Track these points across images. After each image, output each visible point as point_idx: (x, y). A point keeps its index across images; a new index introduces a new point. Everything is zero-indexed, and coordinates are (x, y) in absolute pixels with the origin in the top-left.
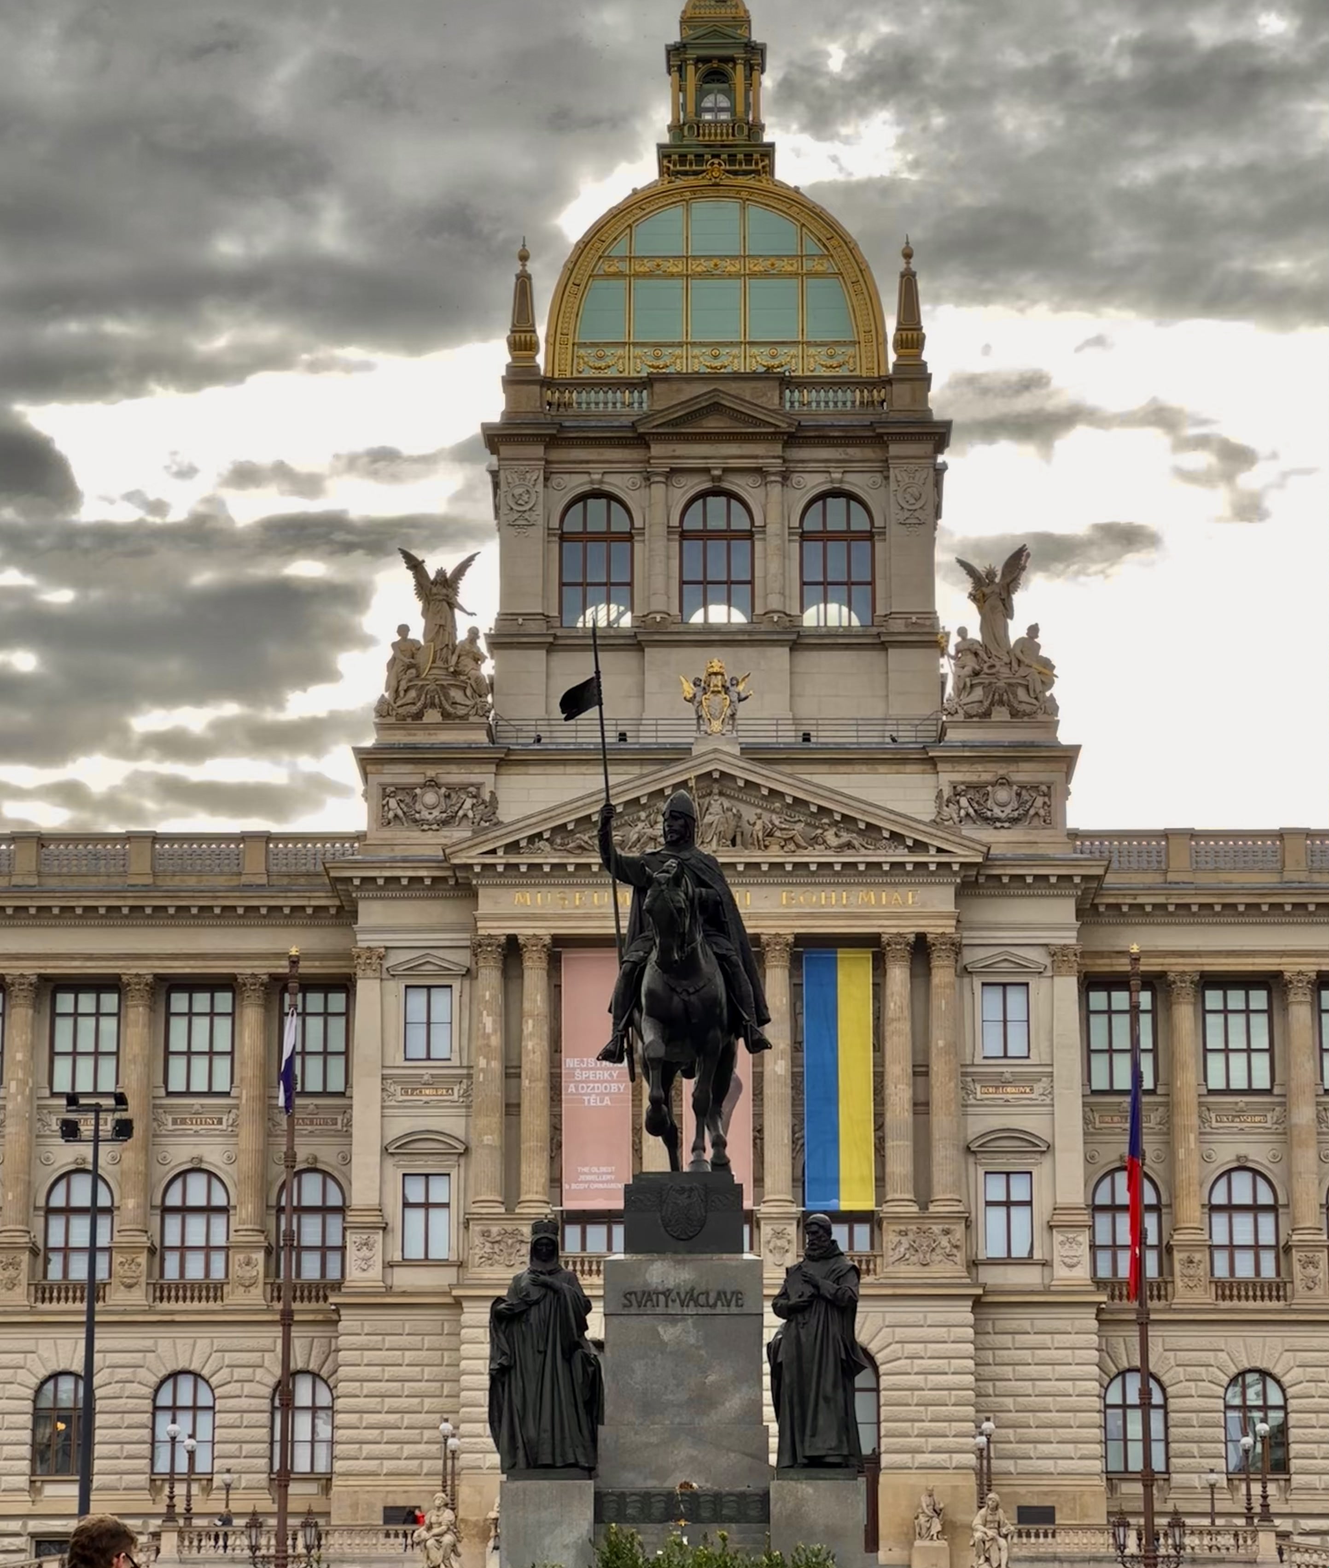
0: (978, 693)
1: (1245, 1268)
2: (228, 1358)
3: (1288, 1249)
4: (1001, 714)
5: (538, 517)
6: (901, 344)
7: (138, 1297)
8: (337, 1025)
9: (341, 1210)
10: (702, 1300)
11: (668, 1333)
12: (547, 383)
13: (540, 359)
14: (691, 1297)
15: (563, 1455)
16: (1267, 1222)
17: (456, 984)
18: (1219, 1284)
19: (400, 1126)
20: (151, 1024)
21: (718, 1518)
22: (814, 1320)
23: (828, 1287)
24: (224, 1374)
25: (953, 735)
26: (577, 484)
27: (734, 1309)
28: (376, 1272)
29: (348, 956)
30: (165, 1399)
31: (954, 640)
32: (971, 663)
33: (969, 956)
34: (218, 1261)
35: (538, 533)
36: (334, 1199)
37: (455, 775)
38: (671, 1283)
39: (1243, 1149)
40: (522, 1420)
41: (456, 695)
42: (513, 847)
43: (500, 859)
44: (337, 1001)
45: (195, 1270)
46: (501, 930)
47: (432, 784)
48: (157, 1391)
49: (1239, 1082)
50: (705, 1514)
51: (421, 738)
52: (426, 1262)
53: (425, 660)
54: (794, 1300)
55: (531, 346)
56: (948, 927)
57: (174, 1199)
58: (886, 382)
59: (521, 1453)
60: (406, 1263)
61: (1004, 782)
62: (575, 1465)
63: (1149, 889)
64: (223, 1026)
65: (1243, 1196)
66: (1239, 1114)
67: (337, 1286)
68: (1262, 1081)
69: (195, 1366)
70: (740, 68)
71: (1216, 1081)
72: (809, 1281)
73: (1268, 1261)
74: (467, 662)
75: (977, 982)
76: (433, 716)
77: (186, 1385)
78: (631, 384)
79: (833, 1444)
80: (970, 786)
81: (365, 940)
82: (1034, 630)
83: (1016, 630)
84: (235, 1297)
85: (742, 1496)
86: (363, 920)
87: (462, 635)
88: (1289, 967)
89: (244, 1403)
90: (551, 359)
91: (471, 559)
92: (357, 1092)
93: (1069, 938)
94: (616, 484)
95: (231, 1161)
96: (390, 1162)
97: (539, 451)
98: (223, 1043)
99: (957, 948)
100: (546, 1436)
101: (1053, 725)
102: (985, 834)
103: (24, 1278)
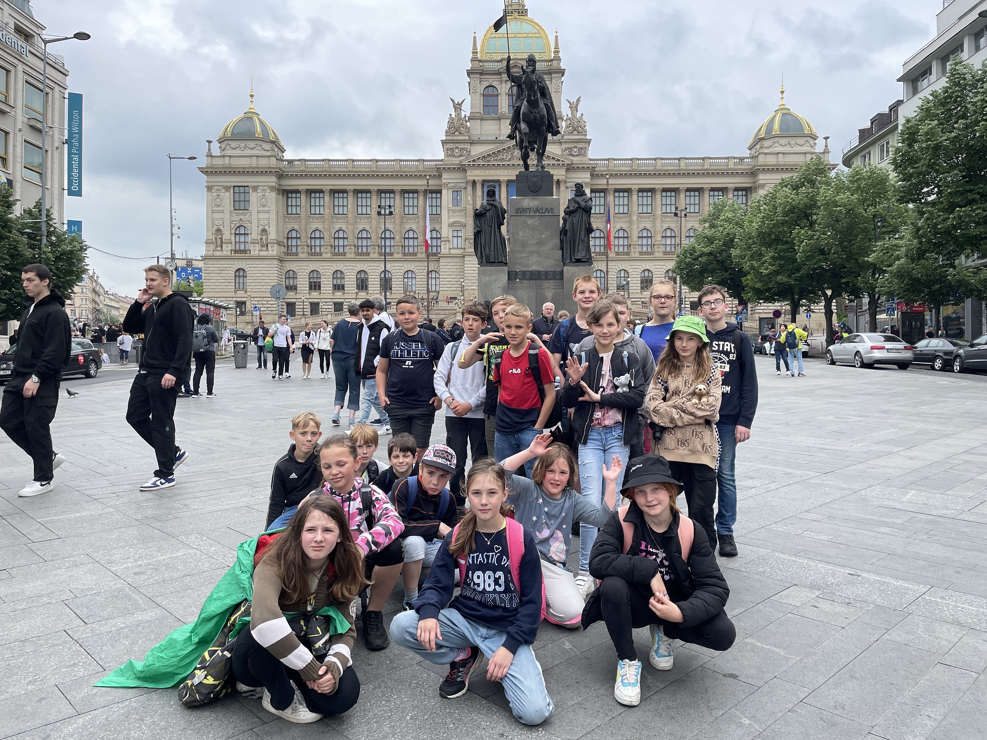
0: (571, 128)
1: (621, 249)
2: (418, 268)
3: (630, 245)
4: (575, 132)
5: (478, 91)
6: (555, 52)
7: (400, 256)
8: (439, 200)
9: (440, 238)
10: (541, 211)
11: (530, 221)
12: (480, 61)
13: (478, 56)
14: (537, 210)
15: (498, 259)
16: (626, 240)
17: (463, 190)
18: (616, 252)
19: (452, 220)
20: (401, 200)
21: (547, 279)
22: (578, 215)
23: (583, 204)
24: (418, 271)
25: (565, 137)
26: (486, 84)
27: (551, 214)
28: (447, 250)
29: (441, 185)
30: (406, 276)
31: (565, 117)
32: (569, 122)
33: (568, 184)
34: (416, 248)
35: (478, 94)
36: (439, 236)
37: (462, 146)
38: (531, 206)
39: (622, 225)
40: (485, 248)
41: (462, 129)
42: (474, 161)
43: (471, 163)
44: (439, 195)
45: (411, 250)
46: (472, 178)
47: (457, 148)
48: (404, 274)
49: (621, 212)
50: (543, 277)
51: (455, 138)
52: (458, 248)
53: (455, 121)
54: (571, 209)
55: (476, 53)
56: (564, 178)
57: (406, 236)
58: (552, 60)
59: (484, 258)
60: (453, 248)
61: (575, 147)
62: (502, 262)
63: (605, 171)
64: (415, 200)
65: (621, 235)
66: (621, 218)
67: (439, 253)
68: (626, 211)
69: (412, 269)
71: (617, 212)
72: (577, 202)
73: (626, 247)
74: (464, 122)
76: (457, 133)
78: (498, 61)
79: (584, 255)
80: (569, 148)
81: (444, 181)
82: (582, 115)
83: (578, 115)
84: (419, 256)
85: (555, 272)
86: (443, 177)
87: (463, 116)
88: (633, 187)
89: (421, 277)
90: (481, 56)
91: (464, 100)
92: (443, 214)
93: (589, 180)
94: (495, 84)
95: (418, 228)
96: (450, 228)
97: (479, 76)
98: (415, 204)
99: (566, 182)
100: (492, 253)
101: (586, 135)
102: (572, 158)
103: (377, 251)
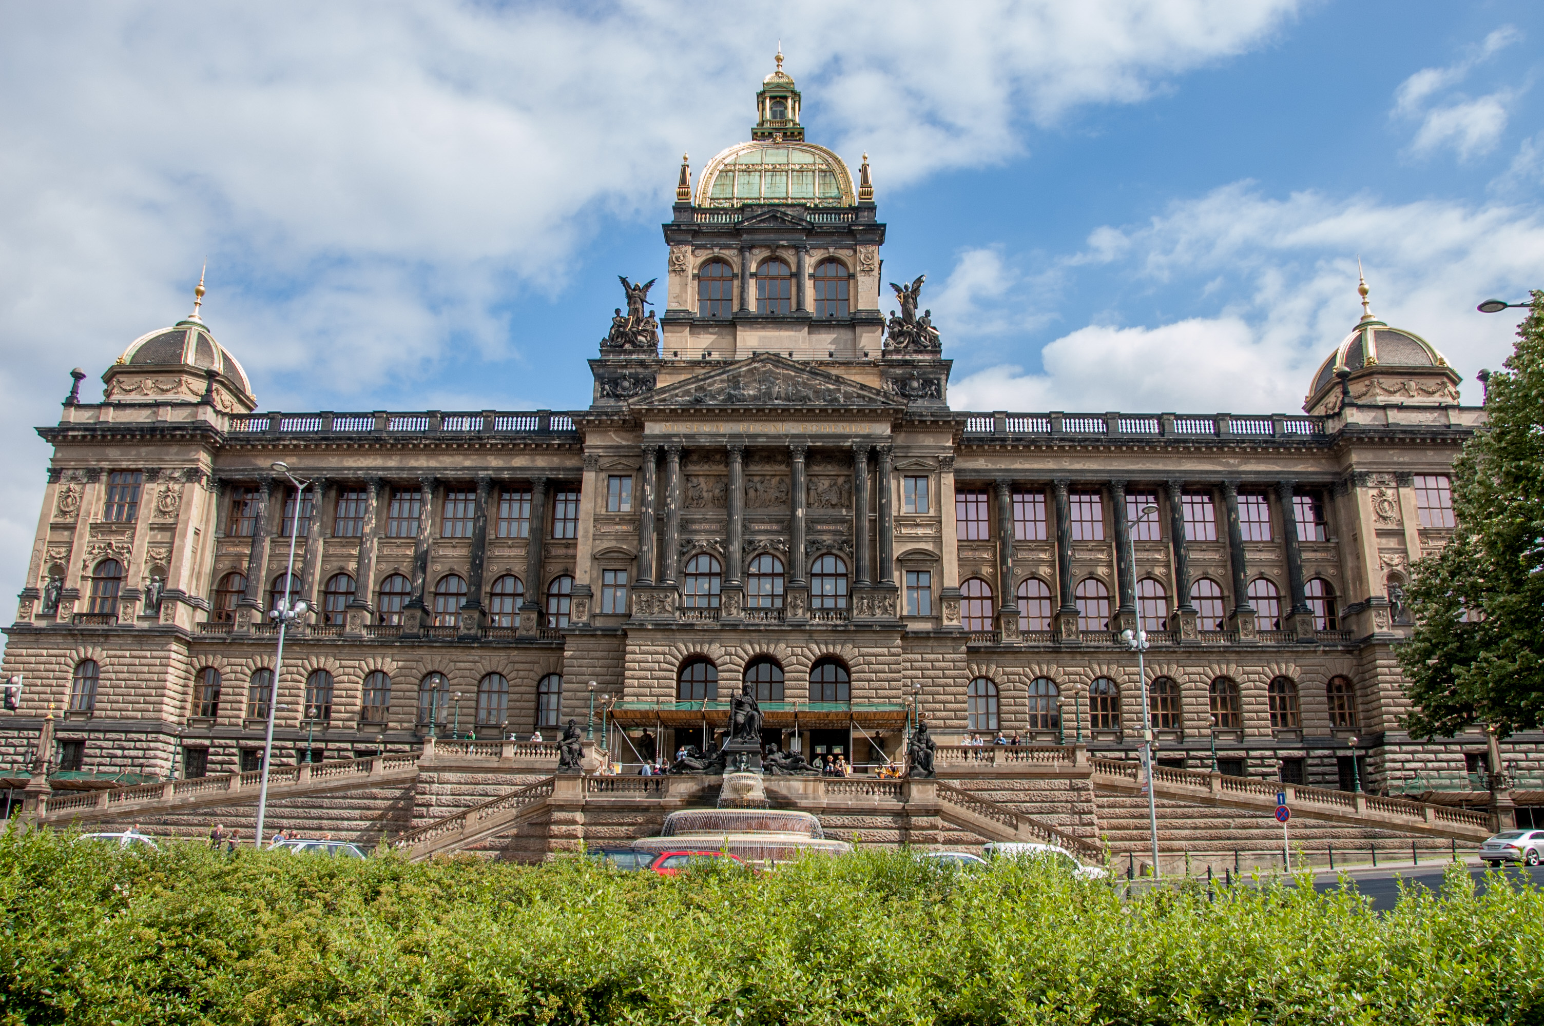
0: (902, 339)
2: (517, 666)
3: (1057, 616)
4: (913, 348)
5: (688, 268)
6: (862, 194)
12: (694, 210)
13: (692, 200)
17: (634, 474)
19: (603, 545)
20: (490, 503)
24: (514, 674)
25: (888, 356)
26: (707, 255)
29: (582, 465)
31: (888, 317)
32: (897, 327)
35: (689, 275)
37: (638, 373)
39: (1034, 568)
41: (641, 338)
42: (662, 400)
43: (656, 407)
44: (576, 493)
46: (655, 444)
47: (627, 378)
48: (480, 682)
49: (1031, 536)
51: (621, 356)
52: (614, 615)
53: (628, 324)
55: (687, 194)
56: (887, 444)
58: (855, 210)
60: (602, 614)
61: (914, 379)
63: (987, 437)
64: (526, 506)
67: (568, 627)
68: (1042, 536)
69: (499, 670)
70: (790, 101)
71: (1020, 536)
73: (1046, 622)
74: (648, 326)
75: (902, 474)
76: (628, 346)
77: (496, 678)
78: (734, 211)
80: (897, 380)
81: (588, 452)
82: (928, 313)
83: (919, 314)
86: (588, 443)
87: (647, 314)
88: (1056, 478)
89: (523, 689)
90: (695, 202)
91: (653, 281)
92: (580, 530)
93: (949, 453)
94: (727, 253)
96: (596, 562)
97: (689, 238)
98: (525, 514)
99: (892, 455)
101: (940, 352)
102: (906, 401)
